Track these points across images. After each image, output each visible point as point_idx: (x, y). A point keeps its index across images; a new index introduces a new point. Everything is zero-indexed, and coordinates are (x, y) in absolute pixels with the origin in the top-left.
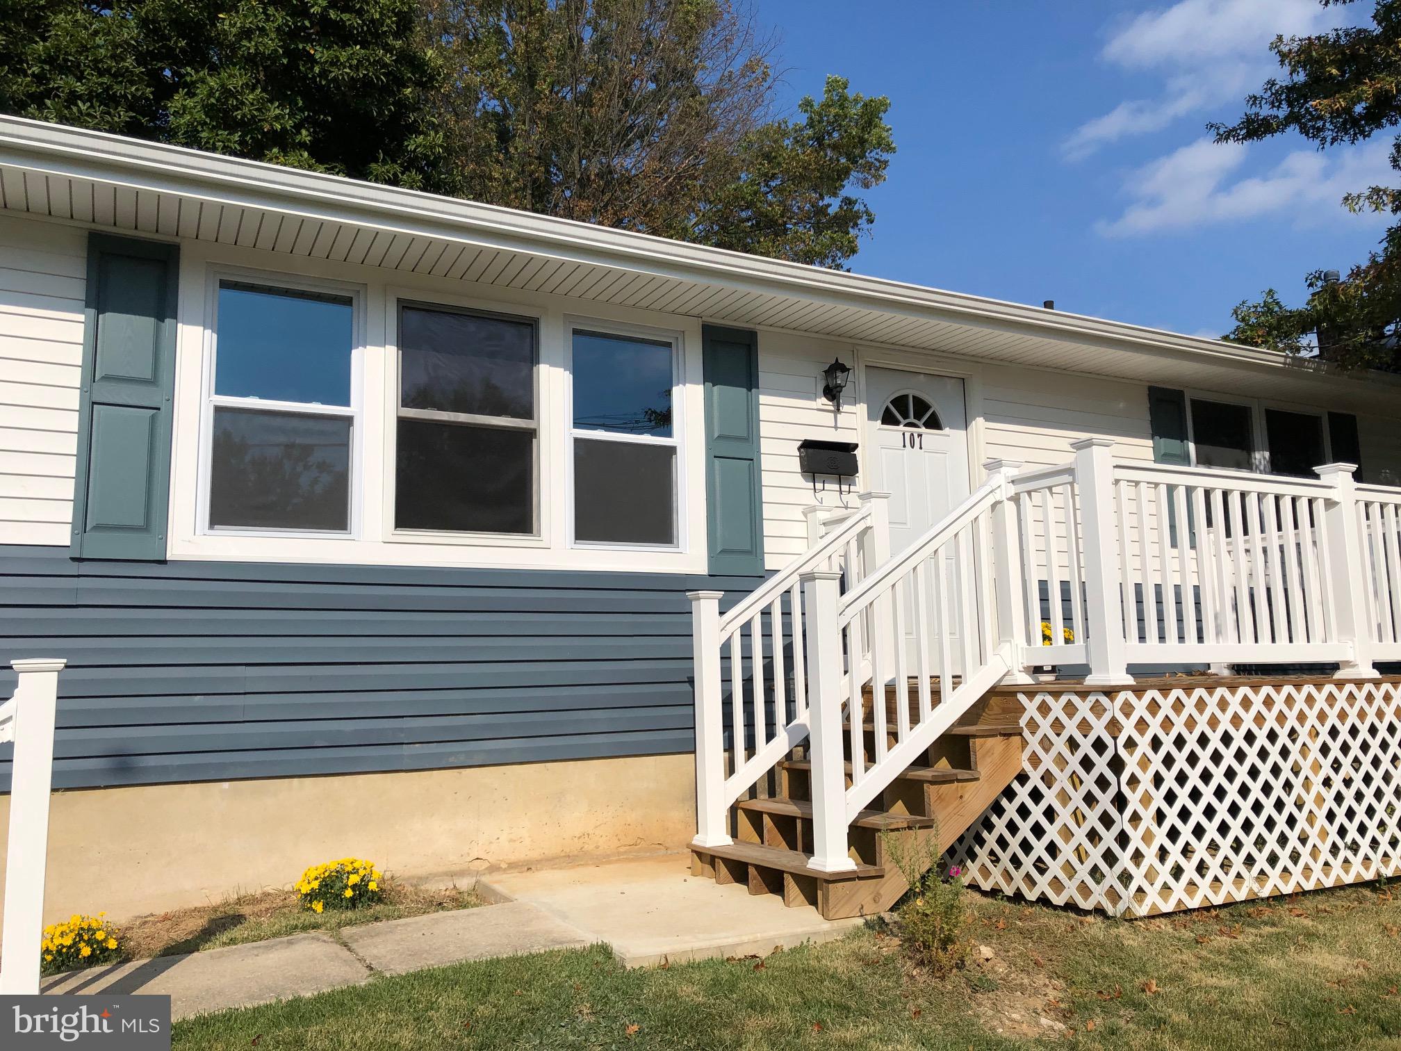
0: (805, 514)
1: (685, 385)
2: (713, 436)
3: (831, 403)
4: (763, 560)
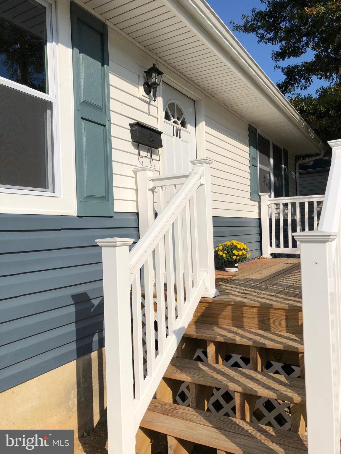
0: (135, 172)
1: (57, 44)
2: (80, 99)
3: (147, 96)
4: (113, 204)
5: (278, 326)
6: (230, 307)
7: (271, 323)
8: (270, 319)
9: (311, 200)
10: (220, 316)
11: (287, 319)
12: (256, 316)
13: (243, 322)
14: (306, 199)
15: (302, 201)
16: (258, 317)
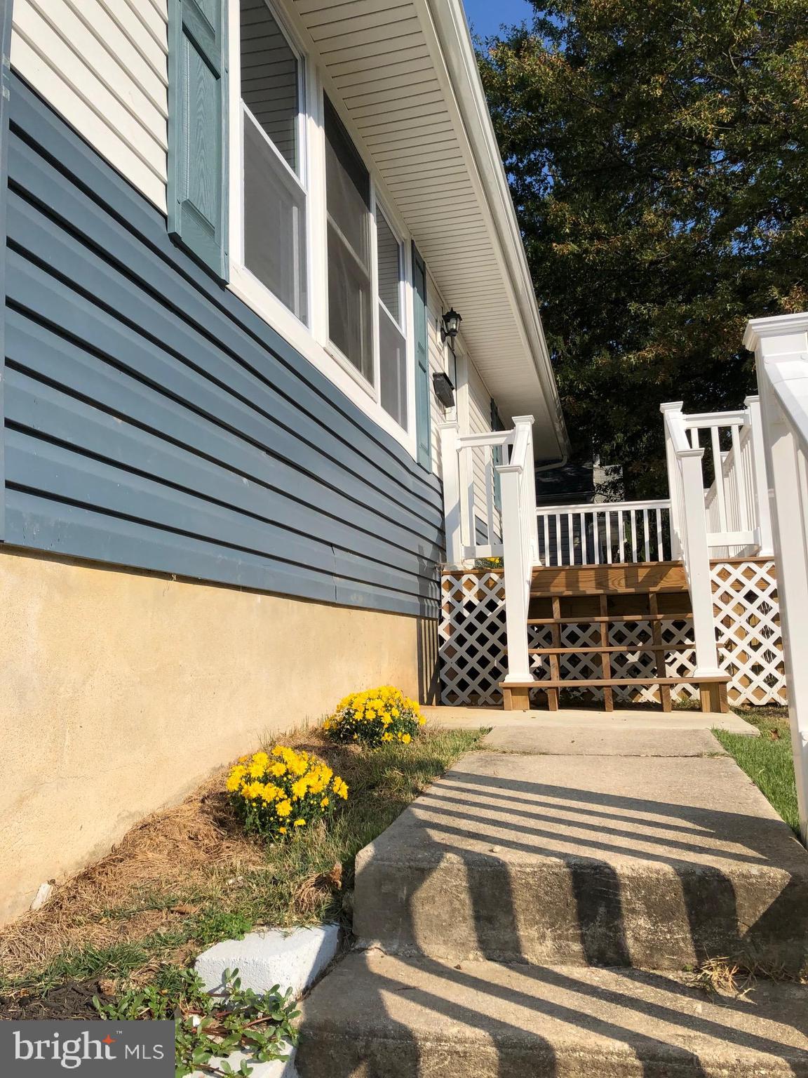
2: (417, 341)
5: (617, 586)
6: (563, 572)
7: (610, 583)
8: (608, 580)
9: (577, 511)
10: (553, 584)
11: (626, 578)
12: (594, 579)
13: (578, 587)
14: (570, 510)
15: (563, 513)
16: (596, 580)
